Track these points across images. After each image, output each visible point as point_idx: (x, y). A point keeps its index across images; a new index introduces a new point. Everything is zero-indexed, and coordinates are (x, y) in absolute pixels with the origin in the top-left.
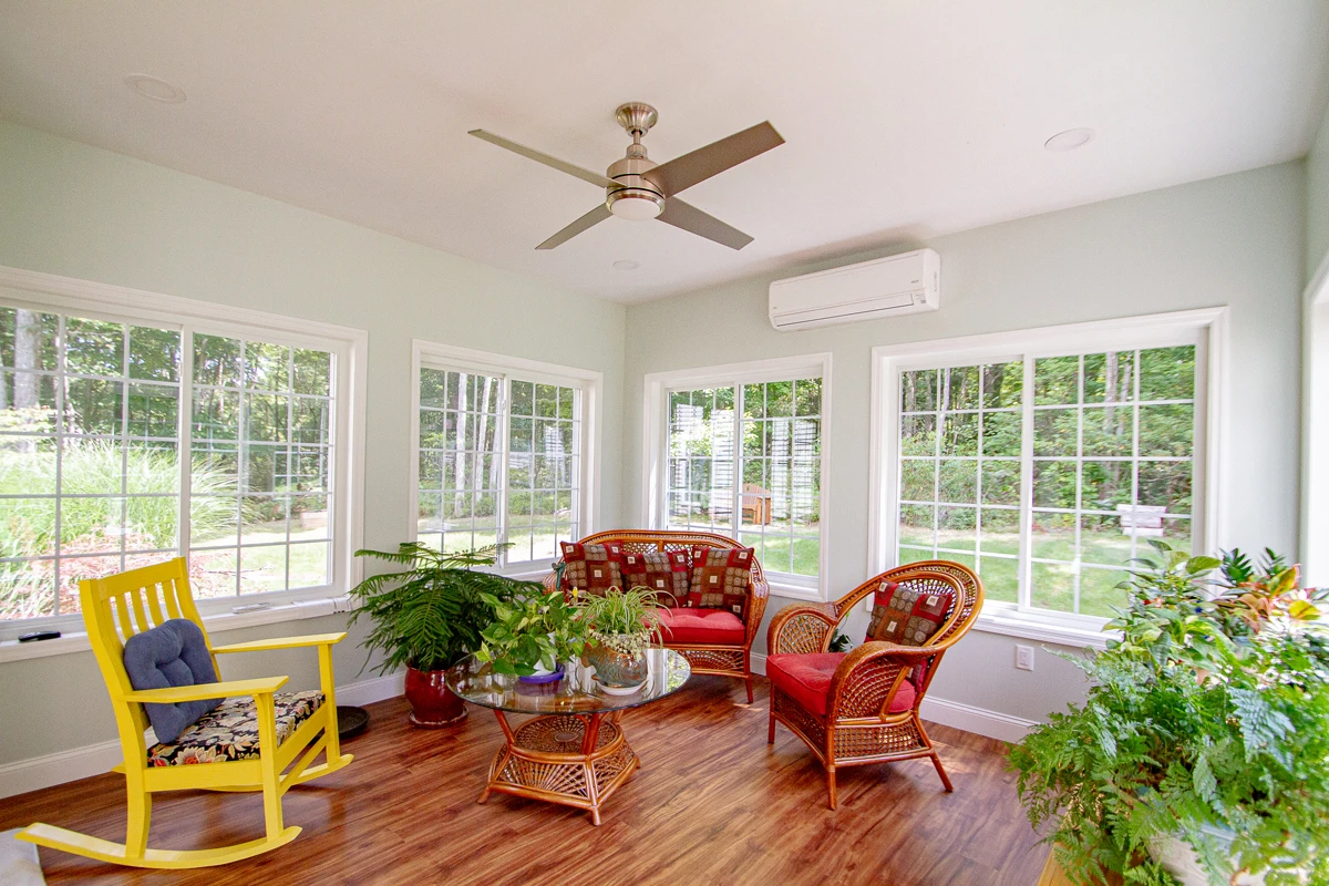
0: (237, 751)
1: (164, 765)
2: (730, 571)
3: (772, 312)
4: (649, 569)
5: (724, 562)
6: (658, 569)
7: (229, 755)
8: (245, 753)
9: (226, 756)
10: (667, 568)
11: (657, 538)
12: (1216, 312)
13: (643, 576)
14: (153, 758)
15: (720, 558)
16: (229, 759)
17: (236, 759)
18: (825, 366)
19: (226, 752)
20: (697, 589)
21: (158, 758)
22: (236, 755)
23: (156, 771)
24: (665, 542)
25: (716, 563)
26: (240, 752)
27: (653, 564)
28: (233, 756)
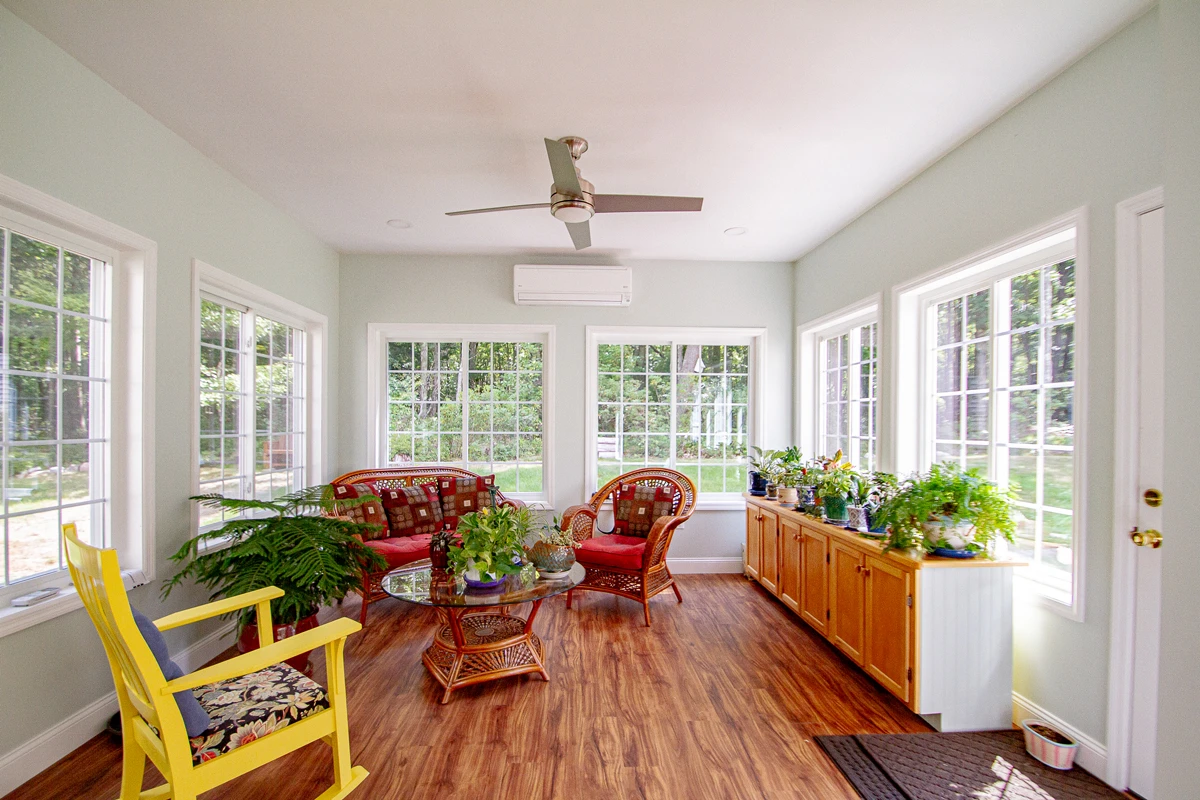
0: (300, 710)
1: (213, 756)
2: (481, 494)
3: (516, 289)
4: (410, 501)
5: (474, 489)
6: (418, 500)
7: (292, 718)
8: (308, 709)
9: (288, 720)
10: (425, 499)
11: (406, 474)
12: (763, 330)
13: (407, 508)
14: (197, 754)
15: (469, 486)
16: (293, 721)
17: (299, 718)
18: (550, 334)
19: (289, 715)
20: (453, 513)
21: (204, 751)
22: (299, 716)
23: (204, 767)
24: (413, 477)
25: (467, 490)
26: (303, 710)
27: (412, 497)
28: (296, 718)
